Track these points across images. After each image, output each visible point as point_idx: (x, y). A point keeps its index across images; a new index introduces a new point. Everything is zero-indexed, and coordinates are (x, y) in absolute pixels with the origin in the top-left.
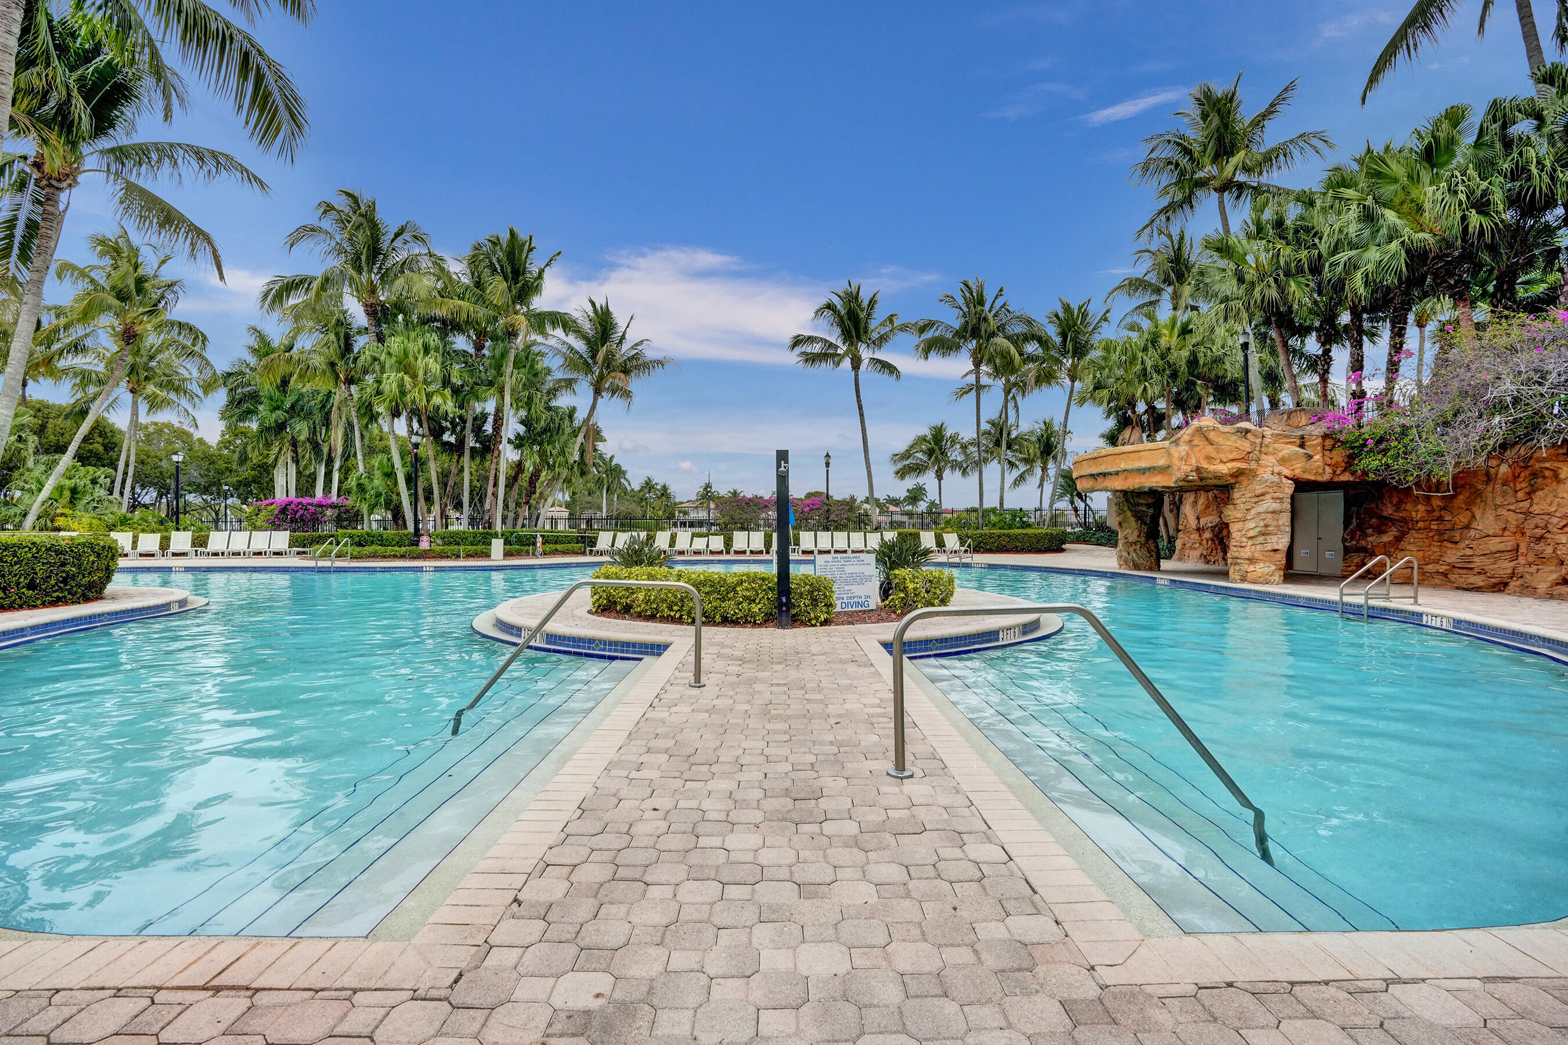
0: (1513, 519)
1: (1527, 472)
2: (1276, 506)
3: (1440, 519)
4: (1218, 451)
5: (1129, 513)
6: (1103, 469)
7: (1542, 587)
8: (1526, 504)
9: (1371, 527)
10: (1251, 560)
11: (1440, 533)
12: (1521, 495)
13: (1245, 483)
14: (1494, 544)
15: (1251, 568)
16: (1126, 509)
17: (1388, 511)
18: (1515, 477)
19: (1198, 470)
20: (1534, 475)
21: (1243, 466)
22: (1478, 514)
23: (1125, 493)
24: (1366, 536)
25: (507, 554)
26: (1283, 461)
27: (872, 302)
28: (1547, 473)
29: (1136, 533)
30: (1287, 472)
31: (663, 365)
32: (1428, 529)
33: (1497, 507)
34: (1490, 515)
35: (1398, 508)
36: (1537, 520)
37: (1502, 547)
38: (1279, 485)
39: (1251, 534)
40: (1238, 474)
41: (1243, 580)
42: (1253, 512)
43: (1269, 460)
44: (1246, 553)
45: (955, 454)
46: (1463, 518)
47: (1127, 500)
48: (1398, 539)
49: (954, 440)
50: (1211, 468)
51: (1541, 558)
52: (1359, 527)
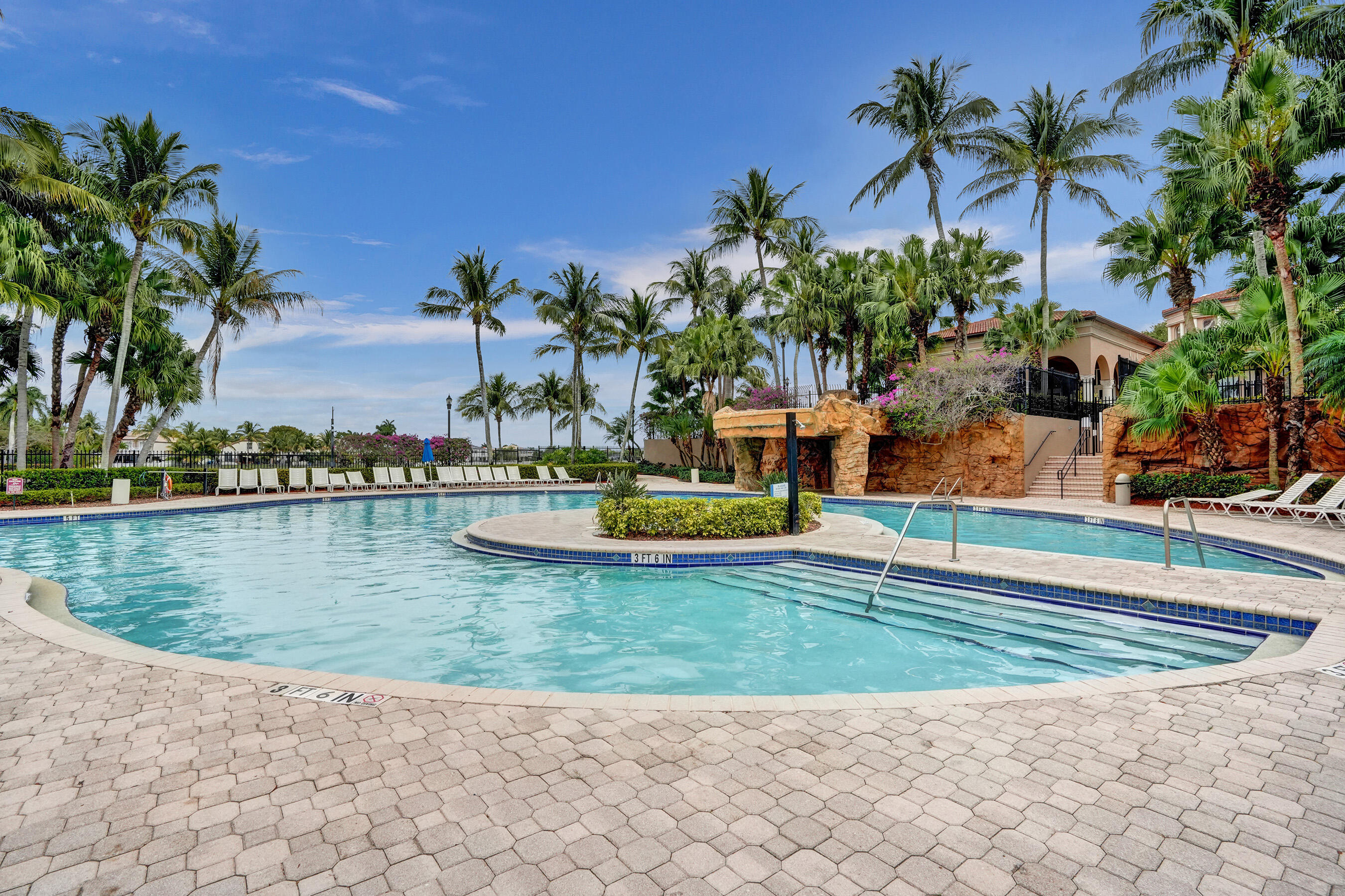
0: (963, 457)
1: (968, 434)
2: (863, 450)
3: (925, 457)
4: (838, 415)
5: (747, 453)
6: (762, 423)
7: (977, 491)
8: (967, 450)
9: (885, 461)
10: (850, 482)
11: (924, 464)
12: (965, 445)
13: (847, 435)
14: (954, 470)
15: (850, 487)
16: (745, 449)
17: (897, 452)
18: (962, 436)
19: (829, 427)
20: (971, 435)
21: (847, 425)
22: (945, 455)
23: (746, 439)
24: (882, 466)
25: (134, 497)
26: (864, 423)
27: (495, 270)
28: (977, 435)
29: (751, 466)
30: (866, 430)
31: (301, 300)
32: (918, 462)
33: (955, 451)
34: (952, 455)
35: (902, 451)
36: (974, 458)
37: (958, 472)
38: (864, 437)
39: (850, 466)
40: (846, 429)
41: (847, 494)
42: (851, 453)
43: (858, 422)
44: (848, 478)
45: (514, 400)
46: (937, 457)
47: (748, 444)
48: (901, 468)
49: (511, 388)
50: (835, 426)
51: (977, 476)
52: (879, 462)
